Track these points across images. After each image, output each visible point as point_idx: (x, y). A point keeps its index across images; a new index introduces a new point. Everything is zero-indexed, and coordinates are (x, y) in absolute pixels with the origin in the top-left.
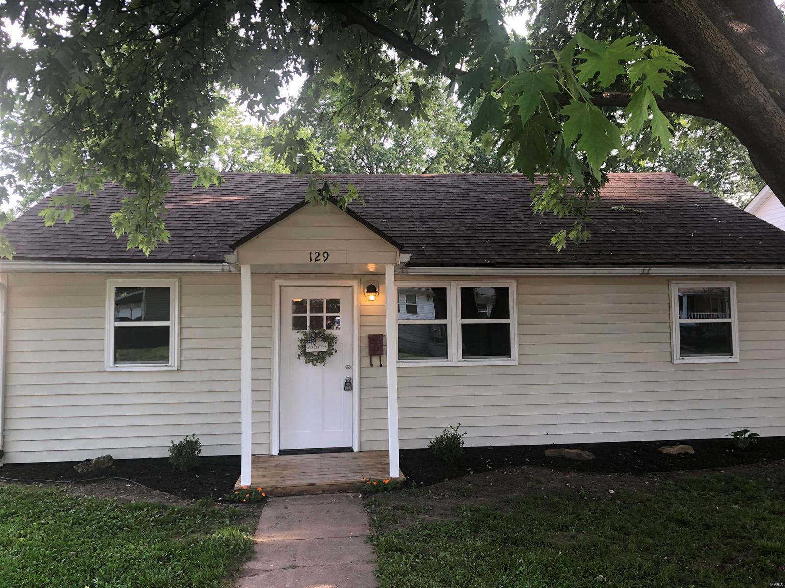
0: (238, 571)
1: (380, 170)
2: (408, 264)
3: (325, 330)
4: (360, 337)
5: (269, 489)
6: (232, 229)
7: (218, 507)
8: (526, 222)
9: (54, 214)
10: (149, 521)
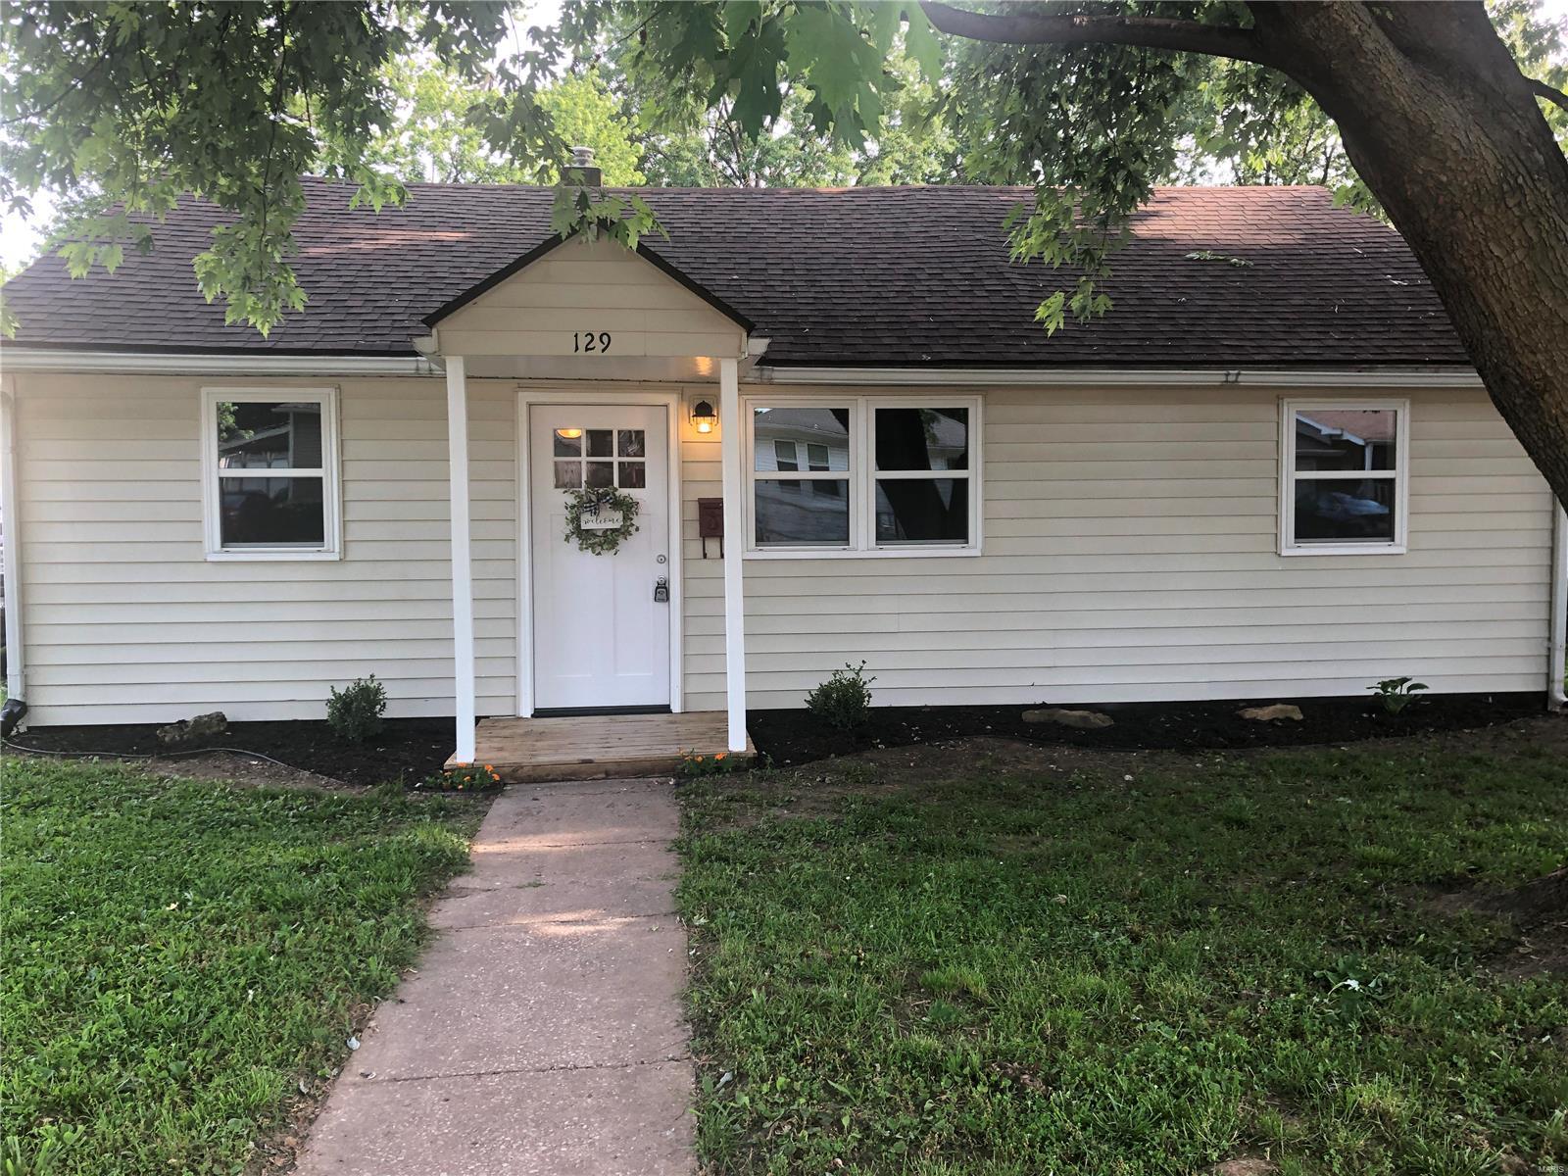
0: (437, 889)
1: (763, 184)
2: (764, 361)
3: (616, 490)
4: (683, 503)
5: (507, 770)
6: (438, 292)
7: (412, 797)
8: (1014, 281)
9: (85, 252)
10: (287, 816)
